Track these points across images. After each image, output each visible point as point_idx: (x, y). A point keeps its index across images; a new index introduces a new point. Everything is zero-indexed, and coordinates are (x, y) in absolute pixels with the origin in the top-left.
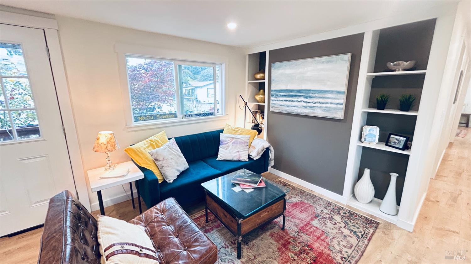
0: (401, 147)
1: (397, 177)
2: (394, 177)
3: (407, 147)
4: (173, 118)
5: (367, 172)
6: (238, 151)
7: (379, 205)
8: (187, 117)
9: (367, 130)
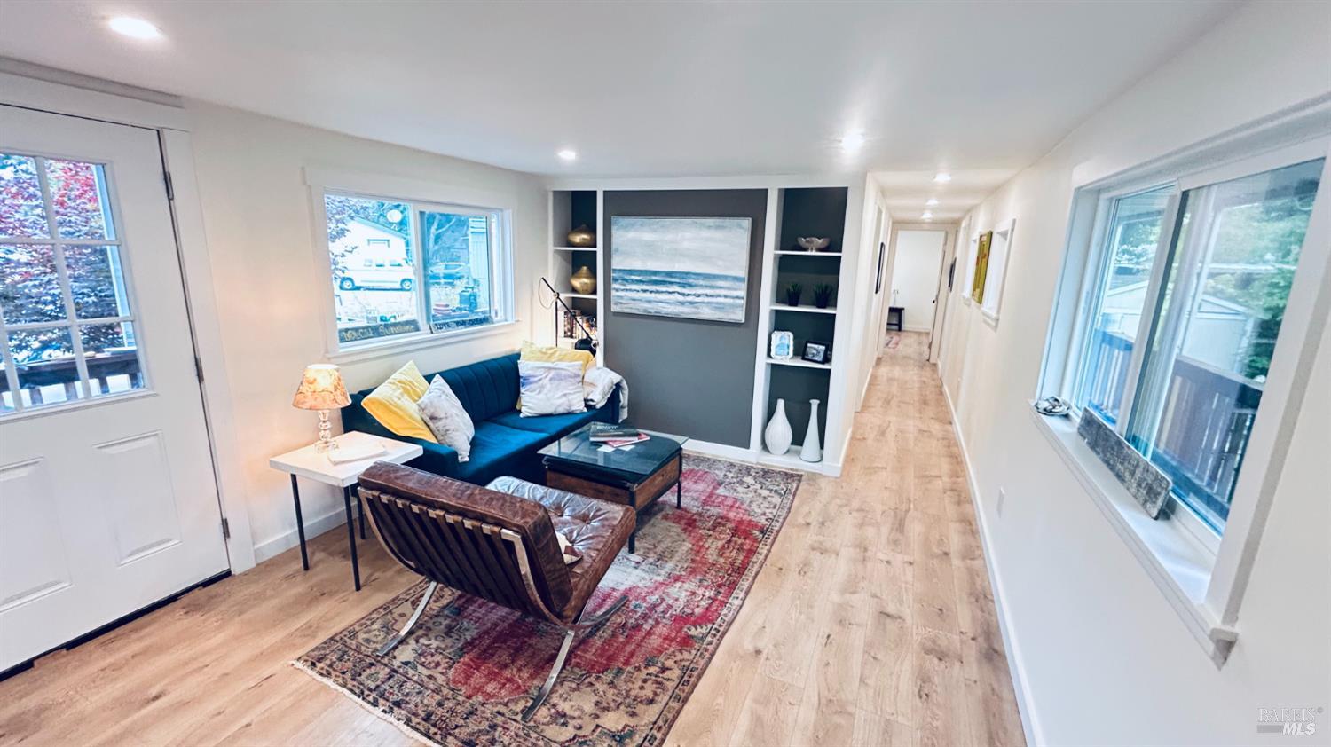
0: (820, 359)
1: (819, 405)
2: (815, 403)
3: (827, 359)
4: (412, 332)
5: (781, 403)
6: (565, 395)
7: (799, 453)
8: (441, 328)
9: (777, 336)
